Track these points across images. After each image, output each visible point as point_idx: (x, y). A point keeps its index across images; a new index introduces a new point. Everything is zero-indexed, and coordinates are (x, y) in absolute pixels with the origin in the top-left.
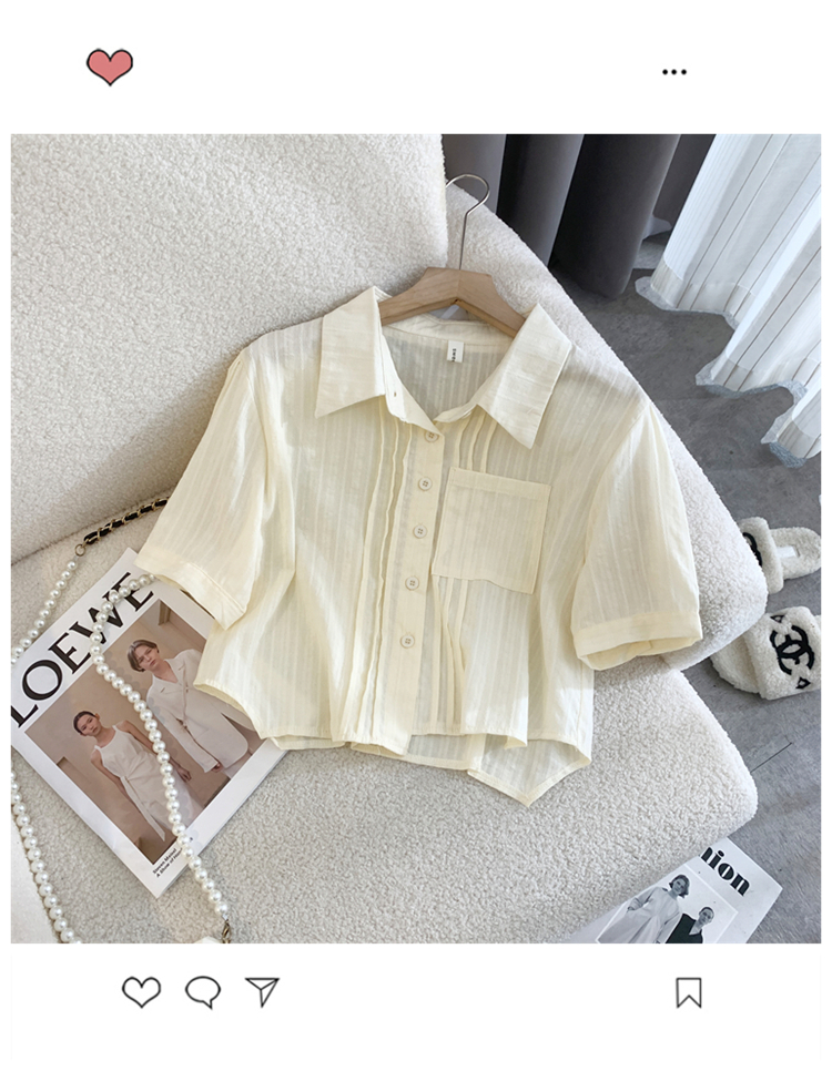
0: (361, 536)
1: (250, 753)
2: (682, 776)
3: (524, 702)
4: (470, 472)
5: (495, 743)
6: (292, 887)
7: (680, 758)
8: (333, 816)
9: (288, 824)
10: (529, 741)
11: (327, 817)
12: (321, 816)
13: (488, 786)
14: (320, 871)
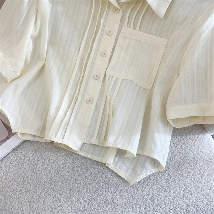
0: (77, 51)
1: (8, 138)
2: (206, 183)
3: (138, 137)
4: (131, 29)
5: (121, 153)
6: (13, 203)
7: (206, 174)
8: (39, 174)
9: (18, 173)
10: (137, 154)
11: (37, 174)
12: (34, 172)
13: (114, 172)
14: (28, 197)
